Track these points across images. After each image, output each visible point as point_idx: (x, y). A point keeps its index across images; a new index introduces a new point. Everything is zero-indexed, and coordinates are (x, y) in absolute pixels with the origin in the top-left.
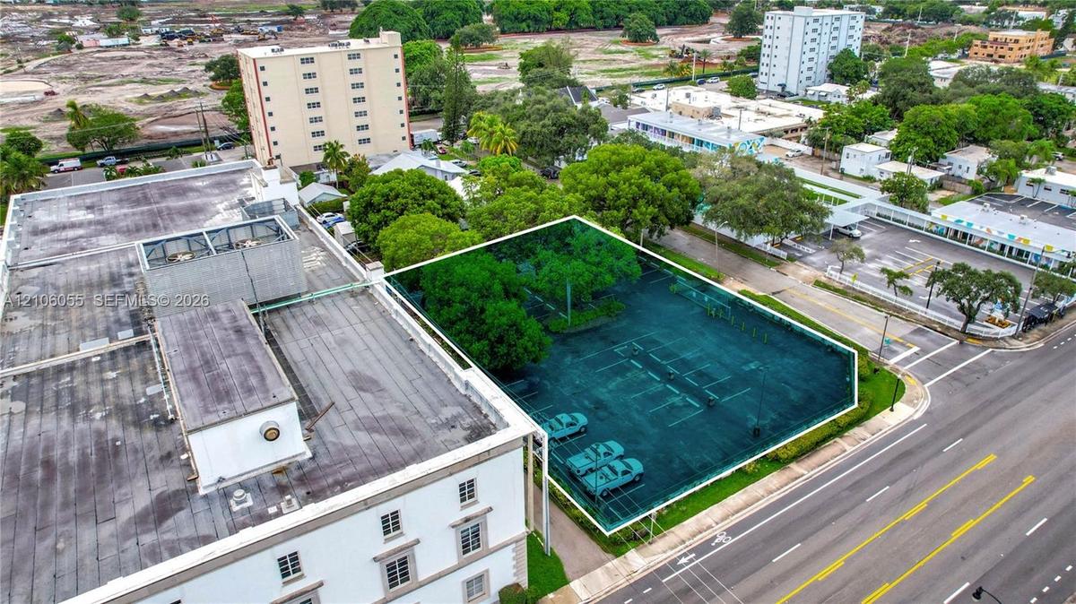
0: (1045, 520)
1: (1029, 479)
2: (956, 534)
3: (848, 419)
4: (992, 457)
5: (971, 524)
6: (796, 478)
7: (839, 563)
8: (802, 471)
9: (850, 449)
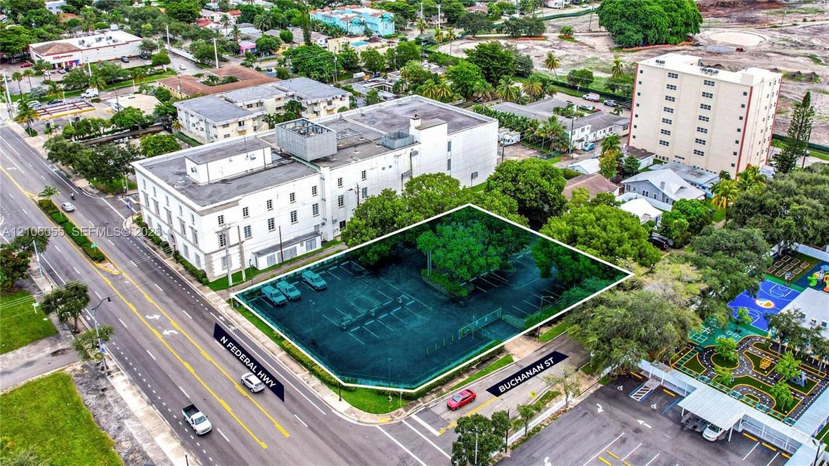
0: (228, 441)
1: (264, 446)
2: (222, 401)
3: (319, 371)
4: (287, 435)
5: (229, 409)
6: (273, 353)
7: (209, 358)
8: (280, 356)
9: (299, 376)
